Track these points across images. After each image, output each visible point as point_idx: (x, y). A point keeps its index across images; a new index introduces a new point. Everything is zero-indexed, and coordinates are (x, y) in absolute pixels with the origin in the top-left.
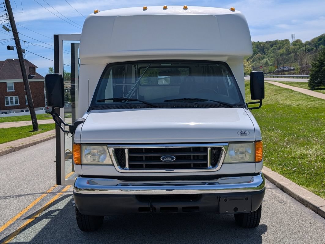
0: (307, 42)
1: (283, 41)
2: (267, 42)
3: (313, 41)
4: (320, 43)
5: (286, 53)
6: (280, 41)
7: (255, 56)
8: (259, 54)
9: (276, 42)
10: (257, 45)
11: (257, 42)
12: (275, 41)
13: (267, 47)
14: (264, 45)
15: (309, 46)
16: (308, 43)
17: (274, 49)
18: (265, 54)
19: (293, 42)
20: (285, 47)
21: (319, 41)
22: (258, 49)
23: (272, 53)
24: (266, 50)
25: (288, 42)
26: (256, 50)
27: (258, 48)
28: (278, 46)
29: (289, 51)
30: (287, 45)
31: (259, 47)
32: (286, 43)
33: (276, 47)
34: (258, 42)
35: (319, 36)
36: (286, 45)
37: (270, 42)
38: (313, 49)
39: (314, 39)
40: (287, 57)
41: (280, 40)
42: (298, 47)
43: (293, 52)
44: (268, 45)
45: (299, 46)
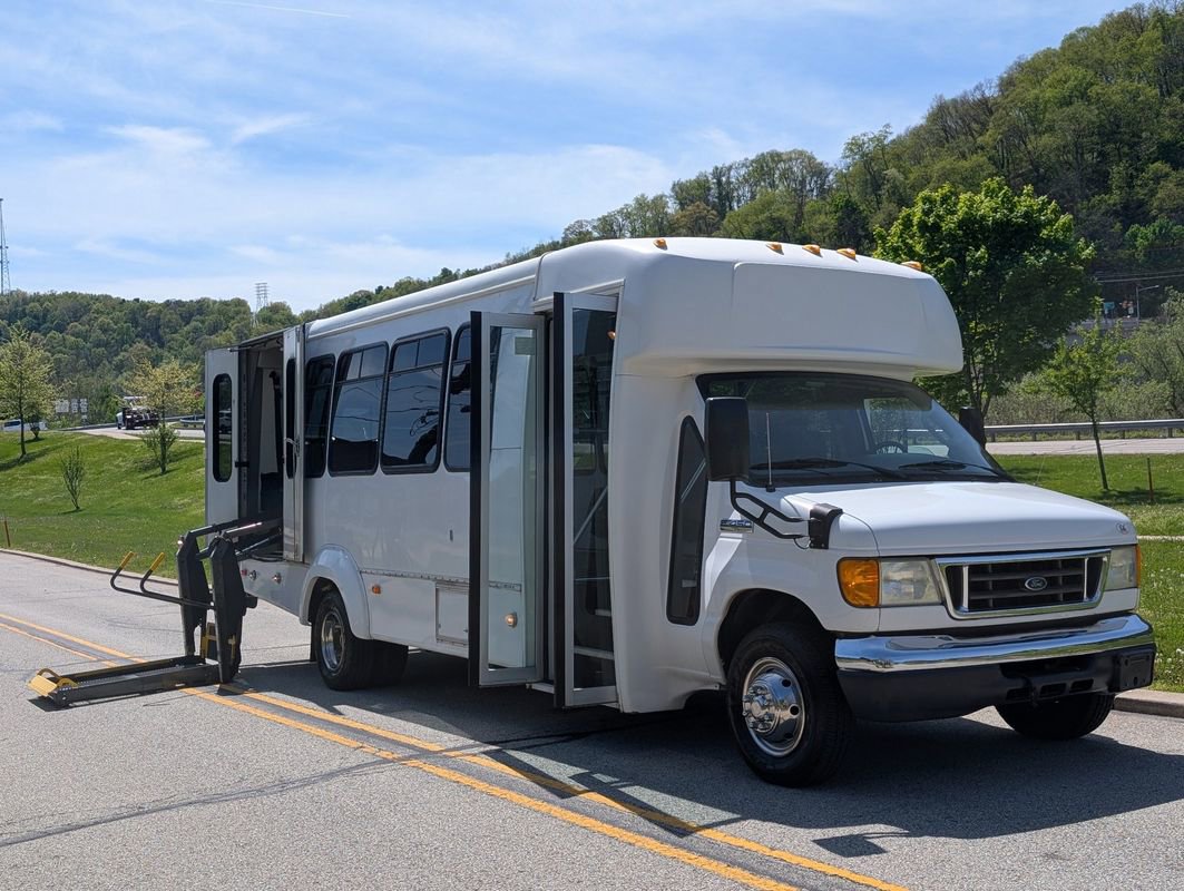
0: (308, 314)
1: (225, 304)
2: (168, 303)
3: (328, 310)
6: (215, 302)
7: (125, 351)
8: (140, 345)
9: (201, 307)
10: (133, 312)
11: (132, 299)
12: (198, 302)
13: (170, 321)
14: (160, 311)
17: (196, 330)
18: (162, 345)
19: (261, 311)
20: (234, 325)
22: (136, 327)
23: (187, 342)
24: (167, 330)
25: (242, 309)
26: (128, 328)
27: (135, 323)
28: (210, 319)
30: (243, 319)
31: (141, 320)
32: (237, 313)
33: (203, 322)
34: (137, 300)
35: (346, 299)
36: (238, 318)
37: (179, 303)
41: (218, 300)
42: (279, 327)
44: (174, 316)
45: (282, 322)
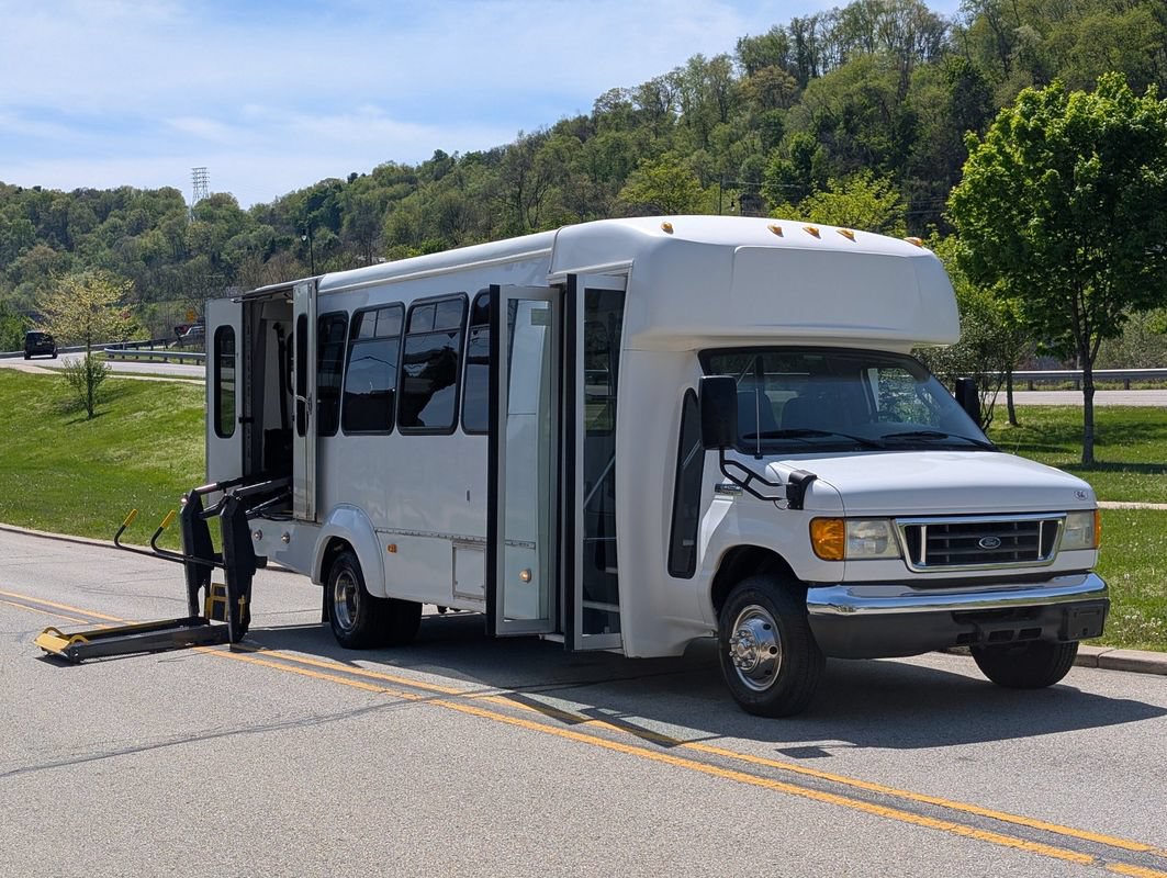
0: (260, 208)
1: (153, 194)
2: (78, 193)
3: (286, 203)
4: (316, 217)
5: (171, 251)
6: (139, 192)
7: (23, 255)
8: (42, 248)
9: (120, 199)
10: (32, 205)
11: (31, 187)
12: (116, 192)
13: (80, 217)
14: (68, 204)
15: (270, 228)
16: (264, 214)
17: (115, 228)
18: (70, 248)
19: (200, 203)
20: (164, 222)
21: (311, 209)
22: (37, 225)
23: (104, 245)
24: (76, 229)
25: (175, 202)
26: (27, 225)
27: (36, 219)
28: (132, 215)
29: (183, 244)
30: (176, 215)
31: (42, 215)
32: (168, 207)
33: (123, 218)
34: (38, 188)
35: (310, 188)
36: (169, 213)
37: (92, 193)
38: (288, 242)
39: (291, 197)
40: (175, 271)
41: (142, 189)
42: (221, 227)
43: (200, 247)
44: (87, 210)
45: (227, 221)
